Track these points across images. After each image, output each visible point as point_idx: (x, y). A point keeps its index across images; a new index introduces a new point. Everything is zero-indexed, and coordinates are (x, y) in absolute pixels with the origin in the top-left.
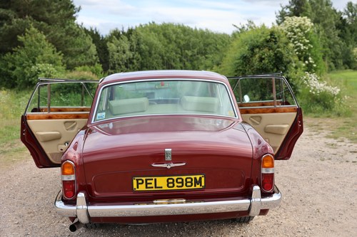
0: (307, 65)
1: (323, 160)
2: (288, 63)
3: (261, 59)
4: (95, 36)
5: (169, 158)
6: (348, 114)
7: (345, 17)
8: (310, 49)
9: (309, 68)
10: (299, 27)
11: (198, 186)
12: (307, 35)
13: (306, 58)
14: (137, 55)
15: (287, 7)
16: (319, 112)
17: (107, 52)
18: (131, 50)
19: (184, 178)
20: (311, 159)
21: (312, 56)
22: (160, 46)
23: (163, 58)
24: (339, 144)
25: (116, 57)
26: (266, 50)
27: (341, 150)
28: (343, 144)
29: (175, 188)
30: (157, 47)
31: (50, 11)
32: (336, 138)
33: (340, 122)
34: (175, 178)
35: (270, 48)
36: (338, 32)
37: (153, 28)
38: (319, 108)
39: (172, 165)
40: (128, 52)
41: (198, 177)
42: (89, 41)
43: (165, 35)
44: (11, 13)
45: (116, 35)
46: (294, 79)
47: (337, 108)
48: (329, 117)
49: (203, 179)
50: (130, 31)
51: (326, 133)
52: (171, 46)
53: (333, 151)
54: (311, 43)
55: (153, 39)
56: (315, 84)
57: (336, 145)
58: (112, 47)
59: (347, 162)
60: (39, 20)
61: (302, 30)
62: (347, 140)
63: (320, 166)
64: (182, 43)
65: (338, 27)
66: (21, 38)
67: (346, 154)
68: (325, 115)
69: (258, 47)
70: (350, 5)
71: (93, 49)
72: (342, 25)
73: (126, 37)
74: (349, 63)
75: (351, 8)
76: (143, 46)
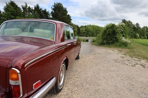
0: (123, 35)
1: (116, 62)
3: (109, 31)
4: (77, 27)
6: (131, 48)
7: (135, 26)
8: (124, 31)
9: (123, 36)
10: (122, 25)
12: (123, 28)
13: (123, 33)
14: (86, 32)
18: (85, 30)
20: (112, 62)
21: (125, 33)
22: (92, 30)
23: (92, 32)
24: (125, 57)
25: (81, 31)
26: (110, 29)
27: (125, 59)
28: (126, 57)
30: (91, 30)
32: (125, 55)
33: (128, 50)
35: (112, 29)
36: (133, 30)
37: (90, 26)
38: (123, 46)
40: (84, 31)
42: (76, 27)
43: (93, 27)
45: (82, 27)
46: (118, 38)
47: (128, 47)
50: (85, 26)
51: (123, 53)
53: (122, 59)
54: (125, 29)
55: (90, 28)
56: (124, 39)
57: (124, 57)
58: (81, 29)
59: (125, 64)
61: (122, 26)
62: (128, 56)
63: (114, 65)
64: (97, 29)
65: (133, 28)
67: (126, 61)
68: (125, 48)
69: (109, 28)
70: (137, 23)
71: (77, 29)
72: (134, 28)
73: (84, 28)
74: (135, 37)
75: (137, 24)
76: (88, 30)
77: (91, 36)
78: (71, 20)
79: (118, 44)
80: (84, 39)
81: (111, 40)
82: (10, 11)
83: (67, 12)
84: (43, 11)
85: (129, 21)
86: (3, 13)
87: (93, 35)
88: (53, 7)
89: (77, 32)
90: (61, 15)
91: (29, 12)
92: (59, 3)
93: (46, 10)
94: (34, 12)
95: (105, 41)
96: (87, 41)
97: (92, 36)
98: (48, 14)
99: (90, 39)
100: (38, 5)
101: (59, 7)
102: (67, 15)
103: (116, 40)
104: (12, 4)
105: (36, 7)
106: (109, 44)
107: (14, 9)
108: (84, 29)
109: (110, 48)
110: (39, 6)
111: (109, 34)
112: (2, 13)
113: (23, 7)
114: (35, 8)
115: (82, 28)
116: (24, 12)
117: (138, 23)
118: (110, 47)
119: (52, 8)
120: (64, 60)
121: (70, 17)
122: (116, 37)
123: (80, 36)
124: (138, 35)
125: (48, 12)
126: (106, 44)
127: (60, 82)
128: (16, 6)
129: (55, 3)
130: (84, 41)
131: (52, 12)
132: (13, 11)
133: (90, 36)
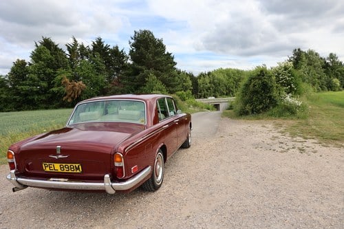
1: (256, 148)
2: (271, 87)
3: (254, 86)
4: (191, 76)
5: (59, 152)
7: (328, 61)
8: (292, 79)
10: (285, 67)
11: (78, 171)
12: (289, 72)
13: (289, 85)
14: (213, 85)
15: (292, 57)
16: (288, 116)
17: (198, 85)
18: (210, 83)
19: (69, 165)
20: (249, 147)
21: (295, 84)
22: (225, 80)
23: (226, 86)
24: (280, 137)
25: (202, 86)
26: (257, 80)
27: (276, 141)
28: (283, 137)
29: (65, 171)
30: (222, 81)
31: (162, 66)
32: (283, 133)
33: (296, 122)
34: (64, 165)
35: (260, 79)
36: (323, 70)
37: (221, 71)
38: (288, 114)
39: (60, 156)
41: (77, 165)
42: (188, 78)
43: (227, 74)
44: (143, 68)
45: (202, 75)
46: (275, 97)
48: (292, 119)
49: (80, 167)
50: (209, 74)
51: (282, 129)
52: (230, 80)
53: (270, 142)
54: (292, 76)
55: (221, 77)
57: (278, 138)
58: (200, 82)
59: (270, 149)
60: (157, 70)
61: (286, 69)
62: (288, 134)
64: (237, 78)
65: (323, 67)
66: (147, 79)
67: (276, 144)
68: (290, 118)
69: (253, 79)
70: (331, 54)
71: (190, 83)
72: (326, 66)
73: (207, 76)
74: (331, 87)
75: (332, 56)
76: (216, 81)
77: (224, 94)
78: (175, 64)
79: (275, 110)
80: (209, 103)
81: (260, 104)
82: (44, 60)
83: (163, 47)
84: (111, 50)
85: (311, 52)
86: (30, 64)
87: (230, 91)
88: (133, 41)
89: (192, 88)
90: (151, 55)
91: (82, 58)
92: (145, 32)
93: (117, 47)
94: (94, 55)
95: (248, 108)
96: (217, 107)
97: (227, 94)
98: (123, 57)
99: (224, 102)
100: (100, 40)
101: (146, 38)
102: (166, 53)
103: (270, 103)
104: (47, 44)
105: (96, 43)
106: (258, 112)
107: (51, 54)
108: (207, 80)
109: (258, 121)
110: (102, 41)
111: (255, 92)
112: (27, 65)
113: (69, 48)
114: (95, 46)
115: (202, 78)
116: (71, 59)
117: (334, 53)
118: (259, 119)
119: (130, 43)
120: (160, 146)
121: (173, 58)
122: (270, 97)
123: (200, 97)
124: (336, 81)
125: (122, 51)
126: (250, 113)
127: (157, 176)
128: (56, 48)
129: (136, 33)
130: (209, 109)
131: (131, 52)
132: (50, 59)
133: (222, 94)
